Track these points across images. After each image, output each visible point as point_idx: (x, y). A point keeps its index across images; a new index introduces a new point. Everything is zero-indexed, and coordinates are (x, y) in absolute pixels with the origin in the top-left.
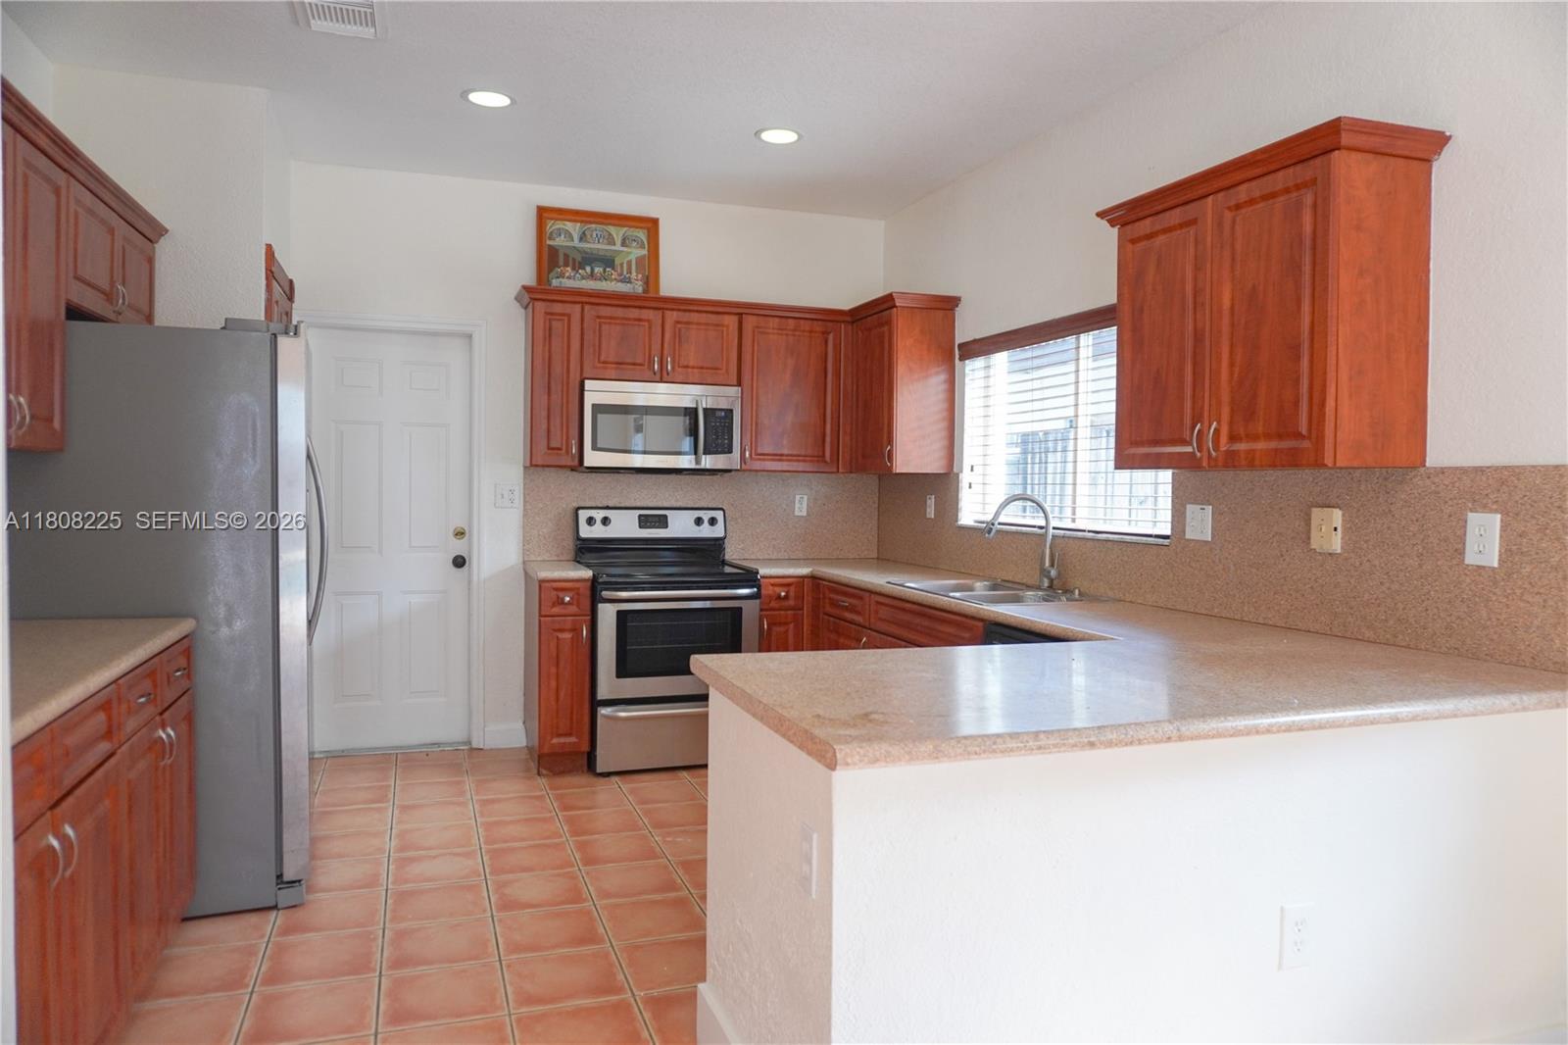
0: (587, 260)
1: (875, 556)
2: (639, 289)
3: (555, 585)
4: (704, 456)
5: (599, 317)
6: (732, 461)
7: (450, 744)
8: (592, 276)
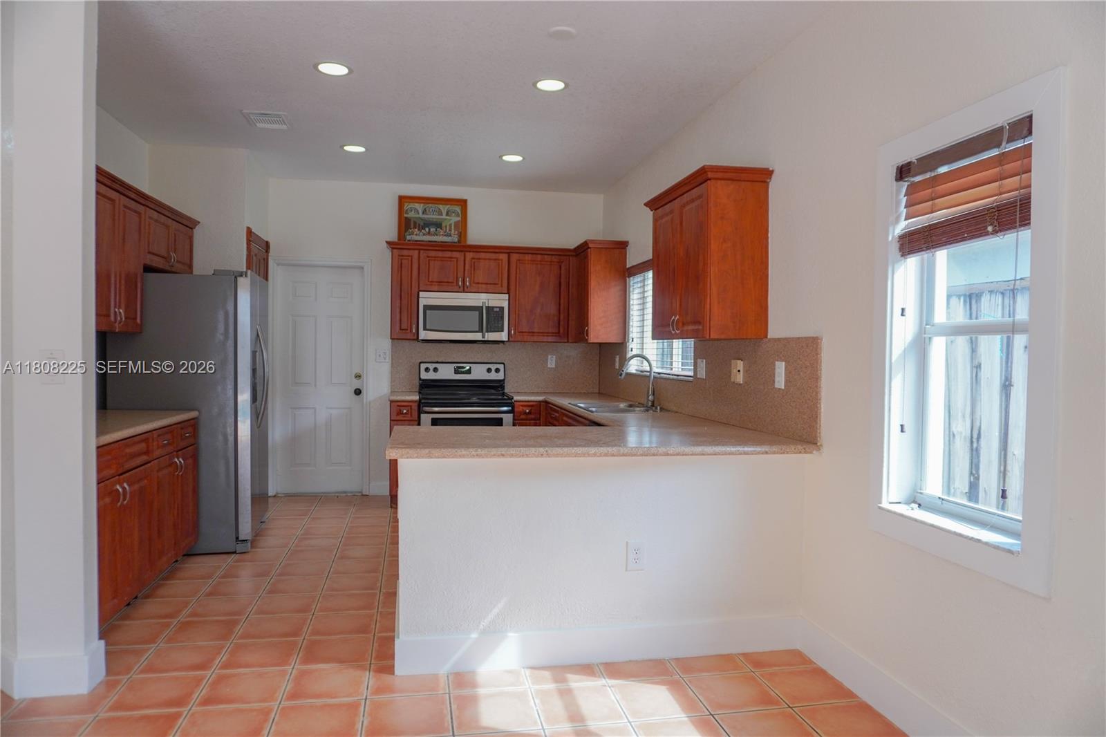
0: (426, 225)
1: (598, 391)
2: (456, 240)
3: (399, 404)
4: (486, 334)
5: (428, 257)
6: (503, 336)
7: (351, 492)
8: (429, 233)
